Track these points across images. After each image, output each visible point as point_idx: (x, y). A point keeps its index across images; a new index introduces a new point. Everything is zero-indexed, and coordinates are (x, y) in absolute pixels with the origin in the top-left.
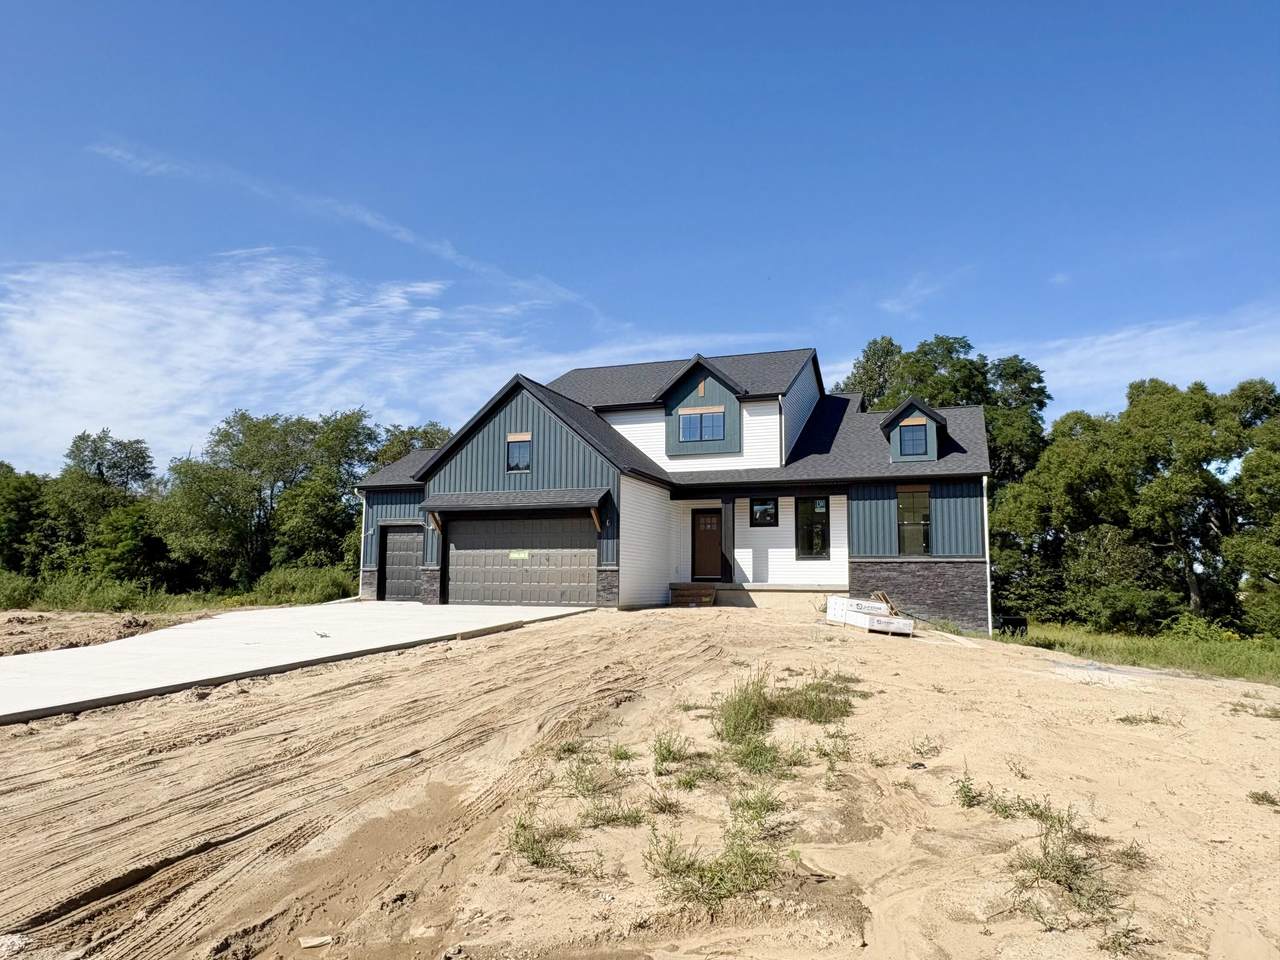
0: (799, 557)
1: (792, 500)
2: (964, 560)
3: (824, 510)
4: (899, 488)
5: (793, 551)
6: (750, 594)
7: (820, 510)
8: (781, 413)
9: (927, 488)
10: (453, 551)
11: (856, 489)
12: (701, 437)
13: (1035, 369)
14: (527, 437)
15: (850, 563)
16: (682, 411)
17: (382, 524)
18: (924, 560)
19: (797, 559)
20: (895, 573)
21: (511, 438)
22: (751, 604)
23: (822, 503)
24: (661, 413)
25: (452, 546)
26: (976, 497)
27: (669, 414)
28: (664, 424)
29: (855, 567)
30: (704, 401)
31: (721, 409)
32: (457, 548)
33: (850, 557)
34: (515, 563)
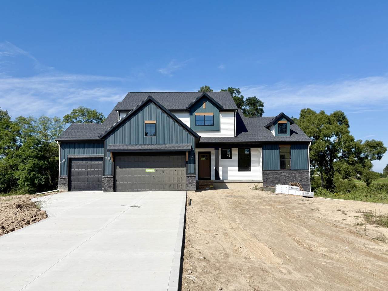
0: (240, 170)
1: (236, 149)
2: (302, 171)
3: (248, 153)
4: (280, 146)
5: (237, 168)
6: (226, 184)
7: (247, 153)
8: (234, 117)
9: (290, 146)
10: (118, 169)
11: (264, 145)
12: (205, 124)
13: (261, 102)
14: (154, 122)
15: (263, 172)
16: (196, 113)
17: (70, 157)
18: (289, 171)
19: (239, 171)
20: (279, 176)
21: (146, 122)
22: (227, 188)
23: (248, 150)
24: (188, 114)
25: (117, 167)
26: (306, 149)
27: (191, 114)
28: (189, 118)
29: (265, 173)
30: (205, 111)
31: (212, 114)
32: (120, 168)
33: (263, 170)
34: (149, 174)
